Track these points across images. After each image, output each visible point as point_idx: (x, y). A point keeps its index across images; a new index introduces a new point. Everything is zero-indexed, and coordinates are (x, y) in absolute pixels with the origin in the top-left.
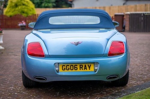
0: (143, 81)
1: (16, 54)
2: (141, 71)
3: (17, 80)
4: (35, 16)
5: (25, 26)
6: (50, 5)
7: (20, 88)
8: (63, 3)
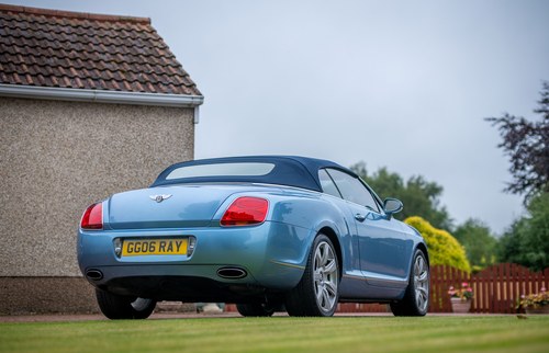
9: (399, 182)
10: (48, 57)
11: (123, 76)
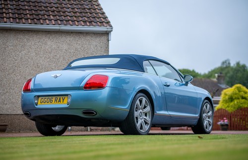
9: (246, 68)
10: (41, 11)
11: (75, 19)
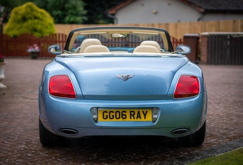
0: (228, 138)
1: (26, 96)
2: (225, 124)
3: (30, 136)
4: (54, 37)
5: (38, 53)
6: (79, 19)
7: (35, 147)
8: (100, 16)
